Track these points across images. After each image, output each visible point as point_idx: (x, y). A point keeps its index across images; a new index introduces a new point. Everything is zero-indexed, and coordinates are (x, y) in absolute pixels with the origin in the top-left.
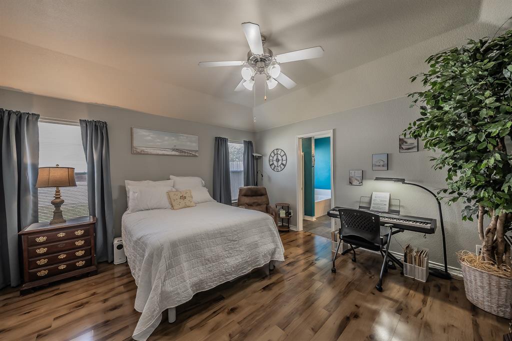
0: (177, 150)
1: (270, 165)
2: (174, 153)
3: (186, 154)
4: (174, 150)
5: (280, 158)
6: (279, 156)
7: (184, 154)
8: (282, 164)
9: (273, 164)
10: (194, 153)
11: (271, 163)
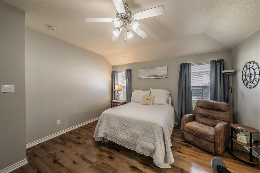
0: (155, 76)
1: (243, 81)
2: (154, 77)
3: (160, 77)
4: (154, 76)
5: (252, 72)
6: (252, 69)
7: (159, 77)
8: (255, 79)
9: (246, 79)
10: (165, 76)
11: (244, 78)
